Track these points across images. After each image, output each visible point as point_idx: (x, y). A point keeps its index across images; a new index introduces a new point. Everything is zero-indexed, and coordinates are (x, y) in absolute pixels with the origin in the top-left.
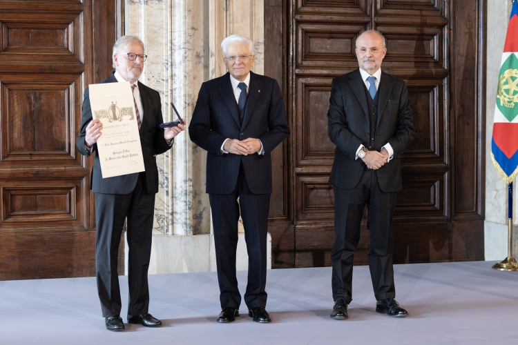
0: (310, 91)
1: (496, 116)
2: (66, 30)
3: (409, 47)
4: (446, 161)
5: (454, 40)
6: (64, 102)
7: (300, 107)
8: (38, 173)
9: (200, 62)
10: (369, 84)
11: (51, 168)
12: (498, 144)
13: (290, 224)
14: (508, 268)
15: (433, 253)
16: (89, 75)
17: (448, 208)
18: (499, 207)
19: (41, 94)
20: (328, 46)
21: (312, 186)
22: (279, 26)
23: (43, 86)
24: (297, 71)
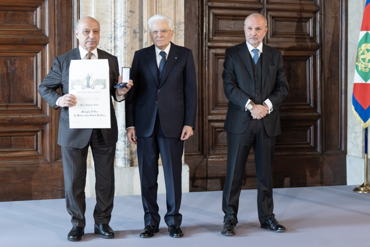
0: (218, 59)
1: (355, 78)
2: (35, 12)
3: (291, 27)
4: (319, 111)
5: (325, 22)
6: (33, 66)
7: (211, 71)
8: (12, 120)
9: (136, 37)
11: (22, 116)
12: (357, 99)
13: (203, 158)
14: (365, 191)
15: (309, 179)
16: (52, 46)
17: (320, 146)
18: (358, 145)
19: (15, 60)
20: (232, 26)
21: (220, 130)
22: (195, 10)
23: (17, 54)
24: (209, 44)
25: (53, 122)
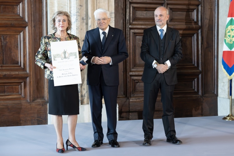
0: (136, 36)
1: (224, 48)
2: (18, 6)
3: (183, 15)
4: (200, 69)
5: (204, 12)
6: (18, 41)
7: (131, 44)
8: (5, 75)
9: (84, 22)
11: (12, 73)
12: (225, 61)
13: (127, 99)
14: (230, 119)
15: (194, 112)
16: (30, 28)
17: (201, 91)
18: (225, 90)
19: (6, 37)
20: (145, 15)
21: (137, 81)
22: (121, 5)
23: (8, 33)
24: (130, 26)
25: (31, 76)
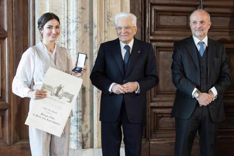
0: (160, 51)
9: (87, 31)
10: (200, 47)
13: (146, 141)
16: (11, 40)
20: (172, 21)
21: (161, 115)
22: (139, 7)
24: (151, 38)
25: (12, 108)
